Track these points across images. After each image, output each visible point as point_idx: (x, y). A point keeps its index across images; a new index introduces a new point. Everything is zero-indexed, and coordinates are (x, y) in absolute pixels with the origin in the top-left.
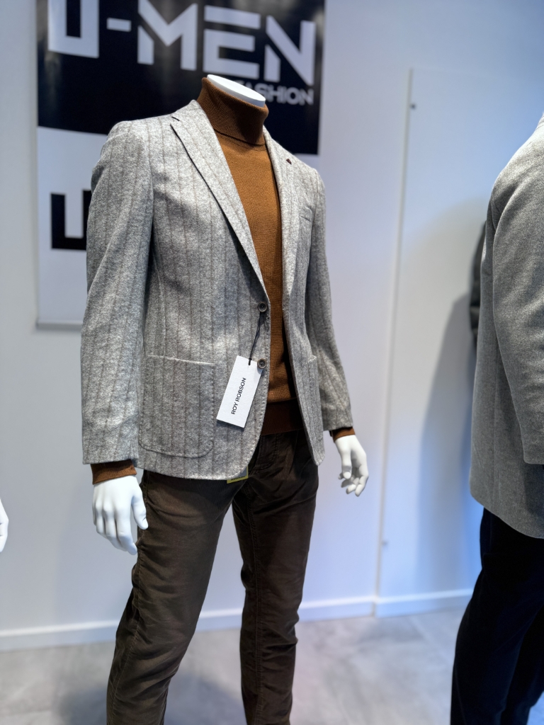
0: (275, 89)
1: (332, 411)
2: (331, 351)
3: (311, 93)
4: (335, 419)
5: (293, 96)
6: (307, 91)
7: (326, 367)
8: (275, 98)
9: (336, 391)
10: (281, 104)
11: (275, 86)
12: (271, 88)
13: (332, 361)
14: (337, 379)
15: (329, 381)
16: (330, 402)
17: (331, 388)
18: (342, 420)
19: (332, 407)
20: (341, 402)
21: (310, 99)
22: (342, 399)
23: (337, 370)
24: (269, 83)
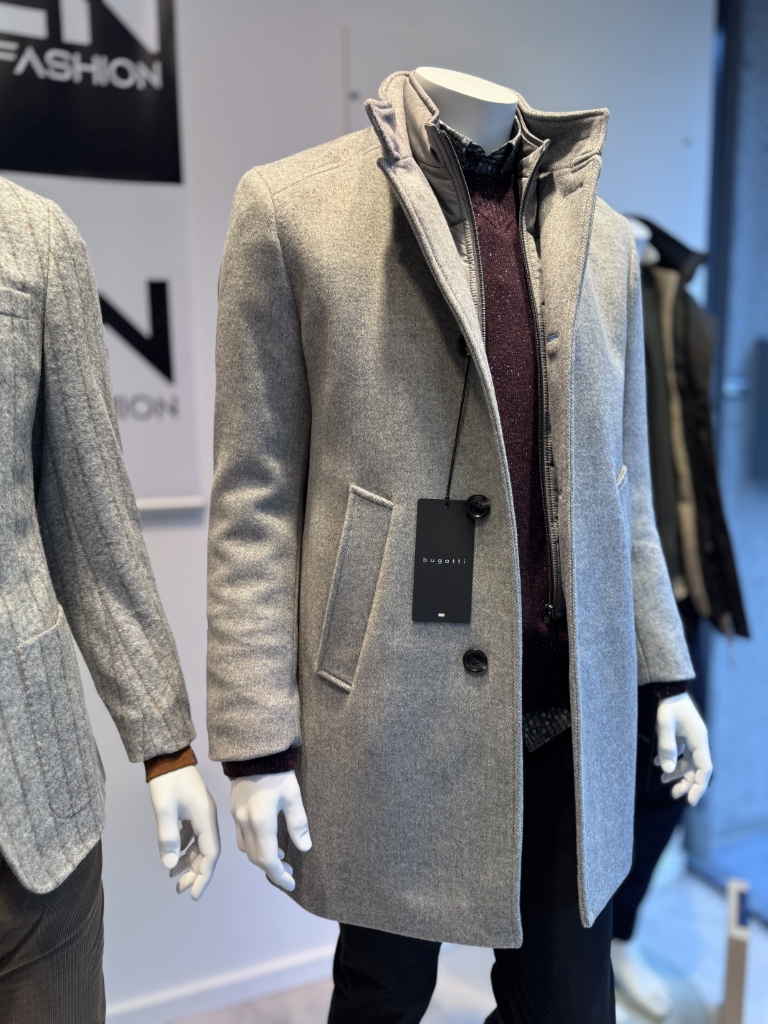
0: (86, 59)
1: (133, 722)
2: (128, 591)
3: (158, 67)
4: (140, 739)
5: (122, 73)
6: (149, 65)
7: (116, 627)
8: (87, 76)
9: (141, 677)
10: (99, 89)
11: (86, 53)
12: (77, 57)
13: (131, 612)
14: (143, 651)
15: (125, 658)
16: (130, 703)
17: (131, 671)
18: (158, 741)
19: (134, 714)
20: (153, 699)
21: (156, 80)
22: (156, 693)
23: (144, 629)
24: (72, 48)
